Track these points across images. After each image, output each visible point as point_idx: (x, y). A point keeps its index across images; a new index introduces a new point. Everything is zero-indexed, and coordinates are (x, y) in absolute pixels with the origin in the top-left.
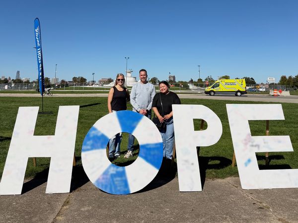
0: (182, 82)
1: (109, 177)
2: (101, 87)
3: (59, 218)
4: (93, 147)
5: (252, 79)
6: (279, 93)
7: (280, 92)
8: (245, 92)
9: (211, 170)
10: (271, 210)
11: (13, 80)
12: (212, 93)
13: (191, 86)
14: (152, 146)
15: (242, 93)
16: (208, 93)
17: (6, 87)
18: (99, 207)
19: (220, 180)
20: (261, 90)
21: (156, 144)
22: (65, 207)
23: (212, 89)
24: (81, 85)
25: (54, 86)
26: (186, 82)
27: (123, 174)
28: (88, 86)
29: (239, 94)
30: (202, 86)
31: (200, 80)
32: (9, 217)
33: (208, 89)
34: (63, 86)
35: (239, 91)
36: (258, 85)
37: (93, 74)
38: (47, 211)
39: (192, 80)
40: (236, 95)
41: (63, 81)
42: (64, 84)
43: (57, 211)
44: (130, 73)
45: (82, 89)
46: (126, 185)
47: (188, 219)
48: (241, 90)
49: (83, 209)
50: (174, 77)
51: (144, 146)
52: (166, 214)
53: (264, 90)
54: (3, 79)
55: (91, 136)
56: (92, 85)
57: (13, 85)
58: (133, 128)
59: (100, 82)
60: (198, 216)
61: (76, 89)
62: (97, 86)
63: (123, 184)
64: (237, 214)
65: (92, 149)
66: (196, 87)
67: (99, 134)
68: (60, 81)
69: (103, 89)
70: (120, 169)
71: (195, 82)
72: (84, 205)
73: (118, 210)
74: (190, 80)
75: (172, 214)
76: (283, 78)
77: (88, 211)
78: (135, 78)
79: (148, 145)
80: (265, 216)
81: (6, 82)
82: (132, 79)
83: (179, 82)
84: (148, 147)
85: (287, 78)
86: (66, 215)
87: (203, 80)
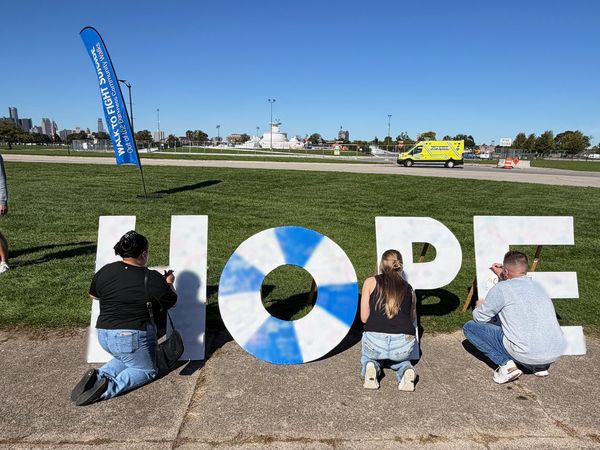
0: (360, 142)
1: (267, 337)
2: (231, 148)
3: (193, 414)
4: (238, 288)
5: (470, 137)
6: (513, 164)
7: (516, 162)
8: (461, 162)
9: (429, 318)
10: (540, 403)
11: (94, 134)
12: (409, 163)
13: (374, 150)
14: (339, 289)
15: (456, 162)
16: (403, 163)
17: (85, 146)
18: (255, 390)
19: (444, 337)
20: (482, 156)
21: (346, 286)
22: (199, 392)
23: (410, 157)
24: (200, 144)
25: (157, 144)
26: (365, 143)
27: (291, 333)
28: (211, 147)
29: (451, 164)
30: (391, 149)
31: (388, 139)
32: (110, 411)
33: (404, 156)
34: (172, 146)
35: (451, 160)
36: (478, 147)
37: (218, 127)
38: (171, 398)
39: (376, 140)
40: (446, 166)
41: (171, 138)
42: (173, 143)
43: (187, 398)
44: (276, 125)
45: (201, 150)
46: (296, 349)
47: (405, 419)
48: (455, 158)
49: (229, 396)
50: (347, 134)
51: (324, 289)
52: (368, 409)
53: (488, 156)
54: (78, 132)
55: (233, 269)
56: (218, 144)
57: (95, 142)
58: (305, 258)
59: (229, 139)
60: (420, 413)
61: (193, 150)
62: (226, 147)
63: (291, 348)
64: (485, 410)
65: (235, 291)
66: (382, 152)
67: (247, 267)
68: (166, 136)
69: (235, 152)
70: (285, 324)
71: (380, 142)
72: (230, 387)
73: (288, 398)
74: (373, 139)
75: (376, 407)
76: (521, 137)
77: (238, 399)
78: (286, 135)
79: (331, 286)
80: (532, 415)
81: (83, 136)
82: (281, 137)
83: (356, 142)
84: (333, 289)
85: (527, 137)
86: (203, 408)
87: (394, 139)
